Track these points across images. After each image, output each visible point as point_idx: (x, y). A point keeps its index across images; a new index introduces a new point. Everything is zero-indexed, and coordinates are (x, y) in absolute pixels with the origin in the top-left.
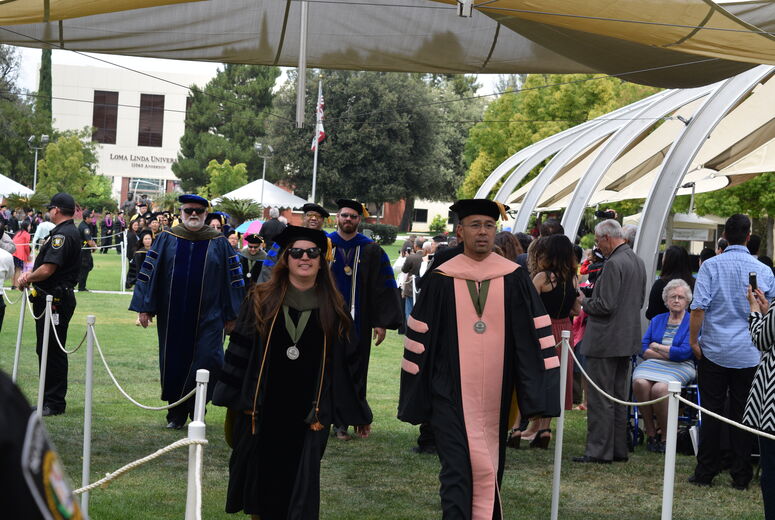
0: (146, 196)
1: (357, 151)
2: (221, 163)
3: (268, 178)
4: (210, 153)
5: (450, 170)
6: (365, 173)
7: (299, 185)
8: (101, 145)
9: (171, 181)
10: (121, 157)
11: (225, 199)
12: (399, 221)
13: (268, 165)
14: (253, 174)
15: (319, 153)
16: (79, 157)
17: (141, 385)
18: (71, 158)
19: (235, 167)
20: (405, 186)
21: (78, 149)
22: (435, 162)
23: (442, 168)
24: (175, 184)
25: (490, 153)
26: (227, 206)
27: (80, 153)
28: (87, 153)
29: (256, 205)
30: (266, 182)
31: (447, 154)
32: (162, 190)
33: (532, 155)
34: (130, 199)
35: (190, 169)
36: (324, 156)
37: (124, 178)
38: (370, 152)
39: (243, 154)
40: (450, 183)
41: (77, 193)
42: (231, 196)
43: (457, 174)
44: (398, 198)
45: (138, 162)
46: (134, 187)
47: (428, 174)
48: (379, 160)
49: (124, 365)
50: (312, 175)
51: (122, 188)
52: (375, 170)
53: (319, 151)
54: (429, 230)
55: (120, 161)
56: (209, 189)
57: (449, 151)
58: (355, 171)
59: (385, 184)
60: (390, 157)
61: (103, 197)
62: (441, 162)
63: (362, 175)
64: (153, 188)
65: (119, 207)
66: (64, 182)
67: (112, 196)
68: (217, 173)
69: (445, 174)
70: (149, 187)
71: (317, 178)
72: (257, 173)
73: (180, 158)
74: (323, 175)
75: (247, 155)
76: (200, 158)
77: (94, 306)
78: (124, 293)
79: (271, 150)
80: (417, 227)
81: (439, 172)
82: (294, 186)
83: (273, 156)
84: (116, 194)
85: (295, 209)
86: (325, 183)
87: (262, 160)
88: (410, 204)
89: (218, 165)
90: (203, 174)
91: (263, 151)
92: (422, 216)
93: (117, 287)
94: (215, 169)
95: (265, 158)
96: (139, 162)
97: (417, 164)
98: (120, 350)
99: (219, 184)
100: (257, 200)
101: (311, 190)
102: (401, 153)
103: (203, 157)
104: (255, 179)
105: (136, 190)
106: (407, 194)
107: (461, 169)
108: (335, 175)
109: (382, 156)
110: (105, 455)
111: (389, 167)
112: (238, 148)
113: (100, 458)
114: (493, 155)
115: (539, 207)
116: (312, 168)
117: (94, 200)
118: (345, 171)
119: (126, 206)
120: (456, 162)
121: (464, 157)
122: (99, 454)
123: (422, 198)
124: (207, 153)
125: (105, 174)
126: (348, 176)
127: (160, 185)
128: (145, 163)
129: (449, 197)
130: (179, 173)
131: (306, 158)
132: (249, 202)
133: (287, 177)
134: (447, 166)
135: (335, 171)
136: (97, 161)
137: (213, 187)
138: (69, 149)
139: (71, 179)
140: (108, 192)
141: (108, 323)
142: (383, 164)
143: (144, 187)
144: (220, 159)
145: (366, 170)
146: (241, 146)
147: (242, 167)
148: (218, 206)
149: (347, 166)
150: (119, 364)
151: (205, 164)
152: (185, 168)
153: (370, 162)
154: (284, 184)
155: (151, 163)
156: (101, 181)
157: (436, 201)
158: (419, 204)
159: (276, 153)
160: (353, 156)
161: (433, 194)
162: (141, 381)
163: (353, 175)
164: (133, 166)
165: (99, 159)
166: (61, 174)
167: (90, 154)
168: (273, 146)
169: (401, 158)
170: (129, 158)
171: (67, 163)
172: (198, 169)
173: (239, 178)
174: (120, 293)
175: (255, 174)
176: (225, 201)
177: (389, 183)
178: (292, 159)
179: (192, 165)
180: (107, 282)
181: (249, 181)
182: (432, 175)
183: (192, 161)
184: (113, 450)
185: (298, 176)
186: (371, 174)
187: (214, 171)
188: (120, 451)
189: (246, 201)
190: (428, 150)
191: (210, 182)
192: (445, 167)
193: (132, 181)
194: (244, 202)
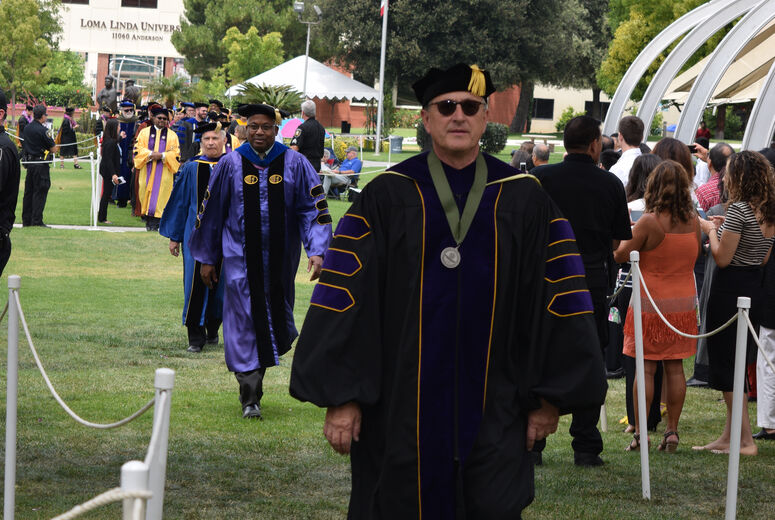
0: (133, 82)
1: (447, 13)
2: (244, 32)
3: (314, 55)
4: (228, 18)
5: (587, 41)
6: (458, 46)
7: (361, 65)
8: (67, 5)
9: (171, 58)
10: (95, 24)
11: (251, 85)
12: (511, 117)
13: (315, 35)
14: (293, 47)
15: (389, 16)
16: (33, 24)
17: (111, 371)
18: (22, 26)
19: (266, 38)
20: (519, 64)
21: (33, 12)
22: (564, 28)
23: (575, 38)
24: (176, 63)
25: (647, 14)
26: (253, 97)
27: (35, 17)
28: (45, 17)
29: (296, 95)
30: (311, 60)
31: (581, 16)
32: (158, 71)
33: (709, 16)
34: (109, 87)
35: (199, 42)
36: (398, 20)
37: (101, 55)
38: (465, 13)
39: (277, 18)
40: (587, 59)
41: (32, 77)
42: (258, 81)
43: (598, 46)
44: (509, 82)
45: (121, 30)
46: (117, 68)
47: (552, 46)
48: (480, 25)
49: (90, 339)
50: (380, 49)
51: (99, 70)
52: (473, 40)
53: (390, 13)
54: (555, 130)
55: (95, 30)
56: (227, 71)
57: (586, 12)
58: (444, 42)
59: (489, 62)
60: (497, 21)
61: (70, 83)
62: (574, 28)
63: (454, 49)
64: (146, 69)
65: (94, 98)
66: (12, 62)
67: (84, 82)
68: (238, 48)
69: (579, 47)
70: (141, 68)
71: (387, 54)
72: (299, 47)
73: (183, 24)
74: (396, 48)
75: (283, 20)
76: (213, 26)
77: (49, 249)
78: (96, 228)
79: (319, 12)
80: (537, 125)
81: (570, 43)
82: (352, 67)
83: (321, 22)
84: (90, 79)
85: (354, 100)
86: (398, 61)
87: (306, 27)
88: (528, 91)
89: (239, 36)
90: (217, 49)
91: (306, 13)
92: (545, 109)
93: (84, 219)
94: (235, 43)
95: (309, 22)
96: (123, 31)
97: (536, 32)
98: (85, 317)
99: (242, 64)
100: (297, 87)
101: (378, 70)
102: (512, 13)
103: (218, 23)
104: (295, 56)
105: (119, 72)
106: (521, 76)
107: (602, 39)
108: (414, 49)
109: (484, 18)
110: (48, 481)
111: (495, 36)
112: (270, 10)
113: (41, 487)
114: (652, 16)
115: (717, 98)
116: (381, 38)
117: (60, 88)
118: (430, 42)
119: (103, 97)
120: (596, 28)
121: (607, 20)
122: (39, 480)
123: (545, 82)
124: (223, 15)
125: (75, 48)
126: (433, 51)
127: (155, 65)
128: (131, 34)
129: (585, 80)
130: (182, 46)
131: (371, 23)
132: (285, 91)
133: (342, 52)
134: (582, 34)
135: (414, 42)
136: (61, 30)
137: (233, 67)
138: (20, 12)
139: (22, 57)
140: (78, 77)
141: (70, 275)
142: (486, 32)
143: (133, 68)
144: (243, 26)
145: (460, 41)
146: (274, 7)
147: (275, 37)
148: (240, 96)
149: (432, 34)
150: (81, 337)
151: (219, 34)
152: (192, 41)
153: (466, 29)
154: (338, 62)
155: (140, 33)
156: (68, 59)
157: (567, 86)
158: (541, 92)
159: (325, 16)
160: (441, 20)
161: (561, 76)
162: (112, 364)
163: (441, 48)
164: (115, 36)
165: (64, 27)
166: (9, 50)
167: (50, 20)
168: (321, 6)
169: (513, 23)
170: (108, 25)
171: (15, 33)
172: (211, 41)
173: (270, 53)
174: (89, 229)
175: (294, 48)
176: (250, 88)
177: (495, 59)
178: (350, 25)
179: (202, 36)
180: (71, 212)
181: (286, 58)
182: (560, 48)
183: (202, 29)
184: (61, 473)
185: (358, 50)
186: (467, 47)
187: (235, 44)
188: (72, 475)
189: (281, 89)
190: (554, 11)
191: (228, 61)
192: (580, 35)
193: (114, 58)
194: (278, 91)
